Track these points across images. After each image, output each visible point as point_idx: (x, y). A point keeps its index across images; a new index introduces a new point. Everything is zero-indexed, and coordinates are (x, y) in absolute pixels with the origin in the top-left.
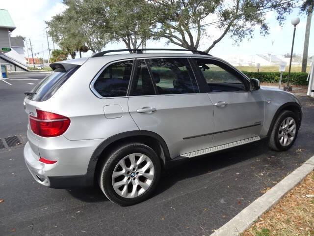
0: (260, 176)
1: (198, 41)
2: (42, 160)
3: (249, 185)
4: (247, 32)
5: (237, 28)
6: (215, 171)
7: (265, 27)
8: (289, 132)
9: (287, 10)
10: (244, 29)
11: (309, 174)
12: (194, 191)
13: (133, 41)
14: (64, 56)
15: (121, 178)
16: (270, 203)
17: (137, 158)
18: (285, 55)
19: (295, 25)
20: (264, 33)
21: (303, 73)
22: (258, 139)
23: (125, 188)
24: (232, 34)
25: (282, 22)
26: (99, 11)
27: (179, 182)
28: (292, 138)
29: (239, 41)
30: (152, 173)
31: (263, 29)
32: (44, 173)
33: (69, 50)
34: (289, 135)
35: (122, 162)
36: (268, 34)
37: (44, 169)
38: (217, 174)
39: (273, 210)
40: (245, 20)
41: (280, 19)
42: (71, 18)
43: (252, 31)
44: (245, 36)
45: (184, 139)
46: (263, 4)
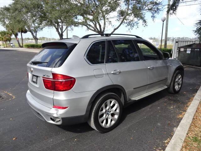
0: (172, 108)
1: (104, 28)
2: (54, 107)
3: (168, 114)
4: (135, 24)
5: (129, 22)
6: (146, 108)
7: (145, 21)
8: (179, 82)
9: (157, 12)
10: (134, 22)
11: (199, 105)
12: (140, 120)
13: (61, 27)
14: (9, 35)
15: (102, 115)
16: (189, 122)
17: (111, 102)
18: (149, 38)
19: (163, 21)
20: (144, 25)
21: (165, 49)
22: (166, 87)
23: (105, 121)
24: (127, 25)
25: (154, 19)
26: (39, 6)
27: (128, 115)
28: (180, 86)
29: (130, 30)
30: (118, 111)
31: (144, 22)
32: (59, 115)
33: (13, 31)
34: (179, 84)
35: (103, 105)
36: (147, 25)
37: (58, 113)
38: (147, 109)
39: (192, 127)
40: (134, 17)
41: (153, 17)
42: (16, 9)
43: (138, 23)
44: (134, 26)
45: (134, 89)
46: (143, 8)
